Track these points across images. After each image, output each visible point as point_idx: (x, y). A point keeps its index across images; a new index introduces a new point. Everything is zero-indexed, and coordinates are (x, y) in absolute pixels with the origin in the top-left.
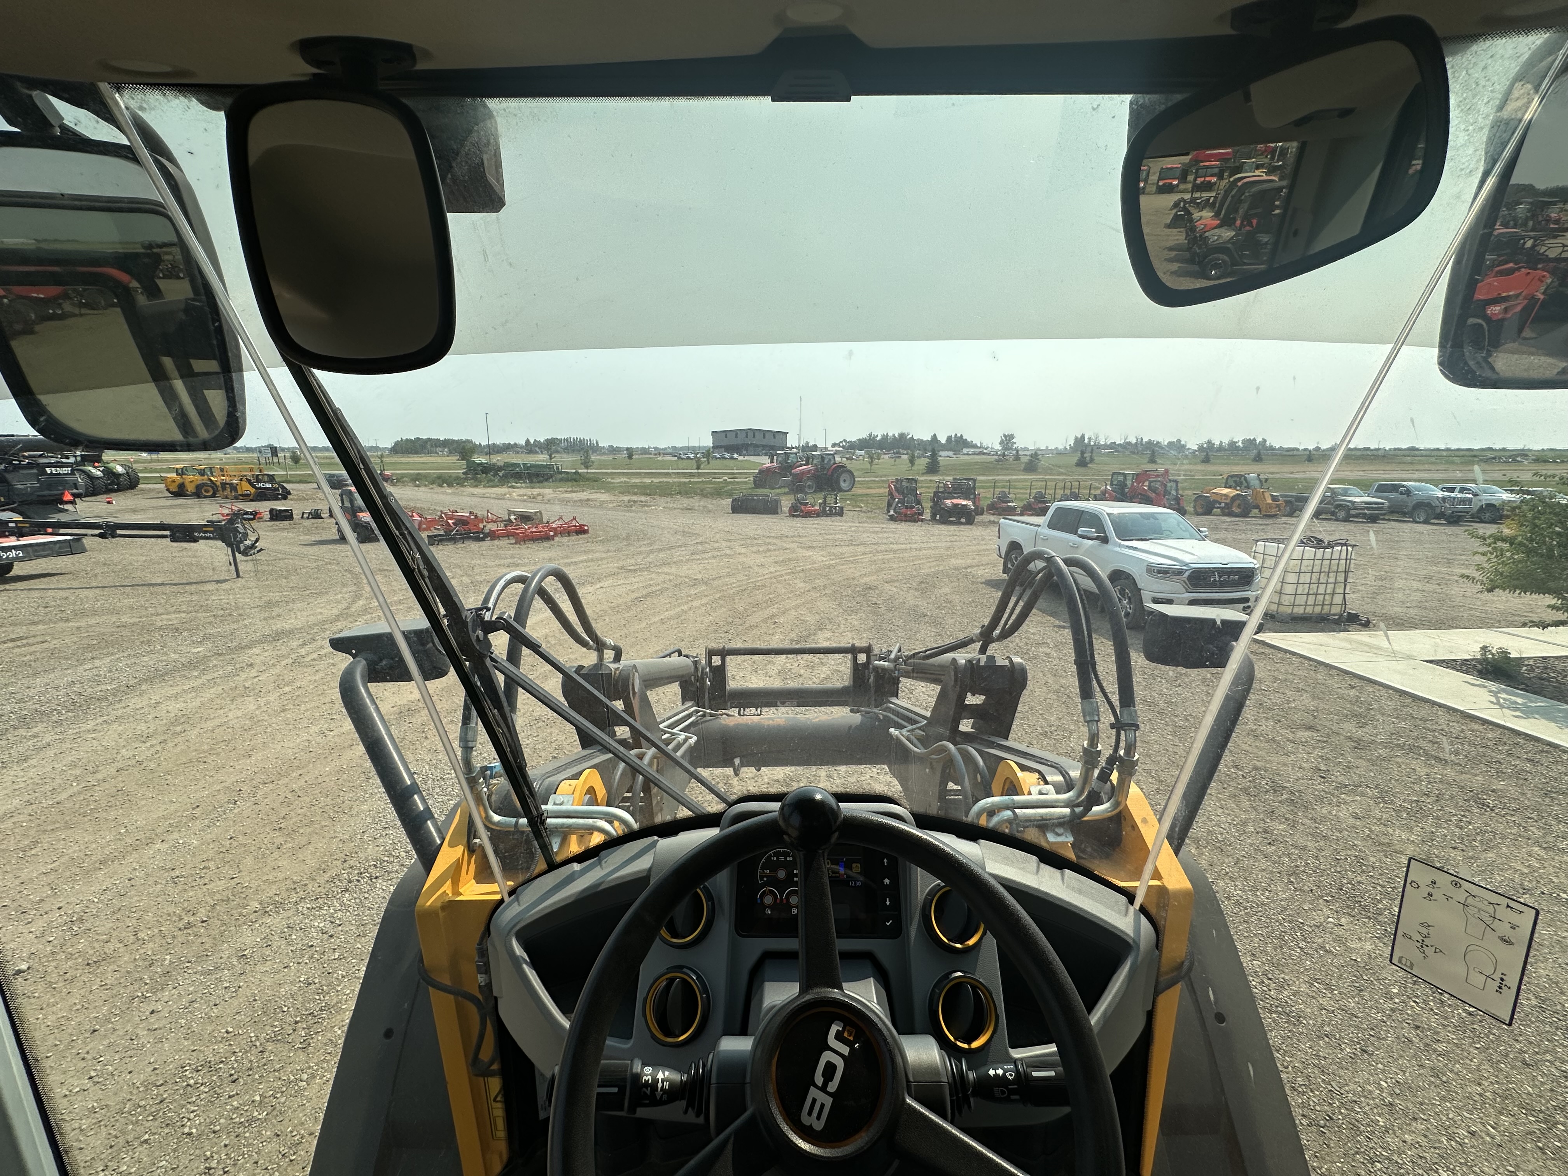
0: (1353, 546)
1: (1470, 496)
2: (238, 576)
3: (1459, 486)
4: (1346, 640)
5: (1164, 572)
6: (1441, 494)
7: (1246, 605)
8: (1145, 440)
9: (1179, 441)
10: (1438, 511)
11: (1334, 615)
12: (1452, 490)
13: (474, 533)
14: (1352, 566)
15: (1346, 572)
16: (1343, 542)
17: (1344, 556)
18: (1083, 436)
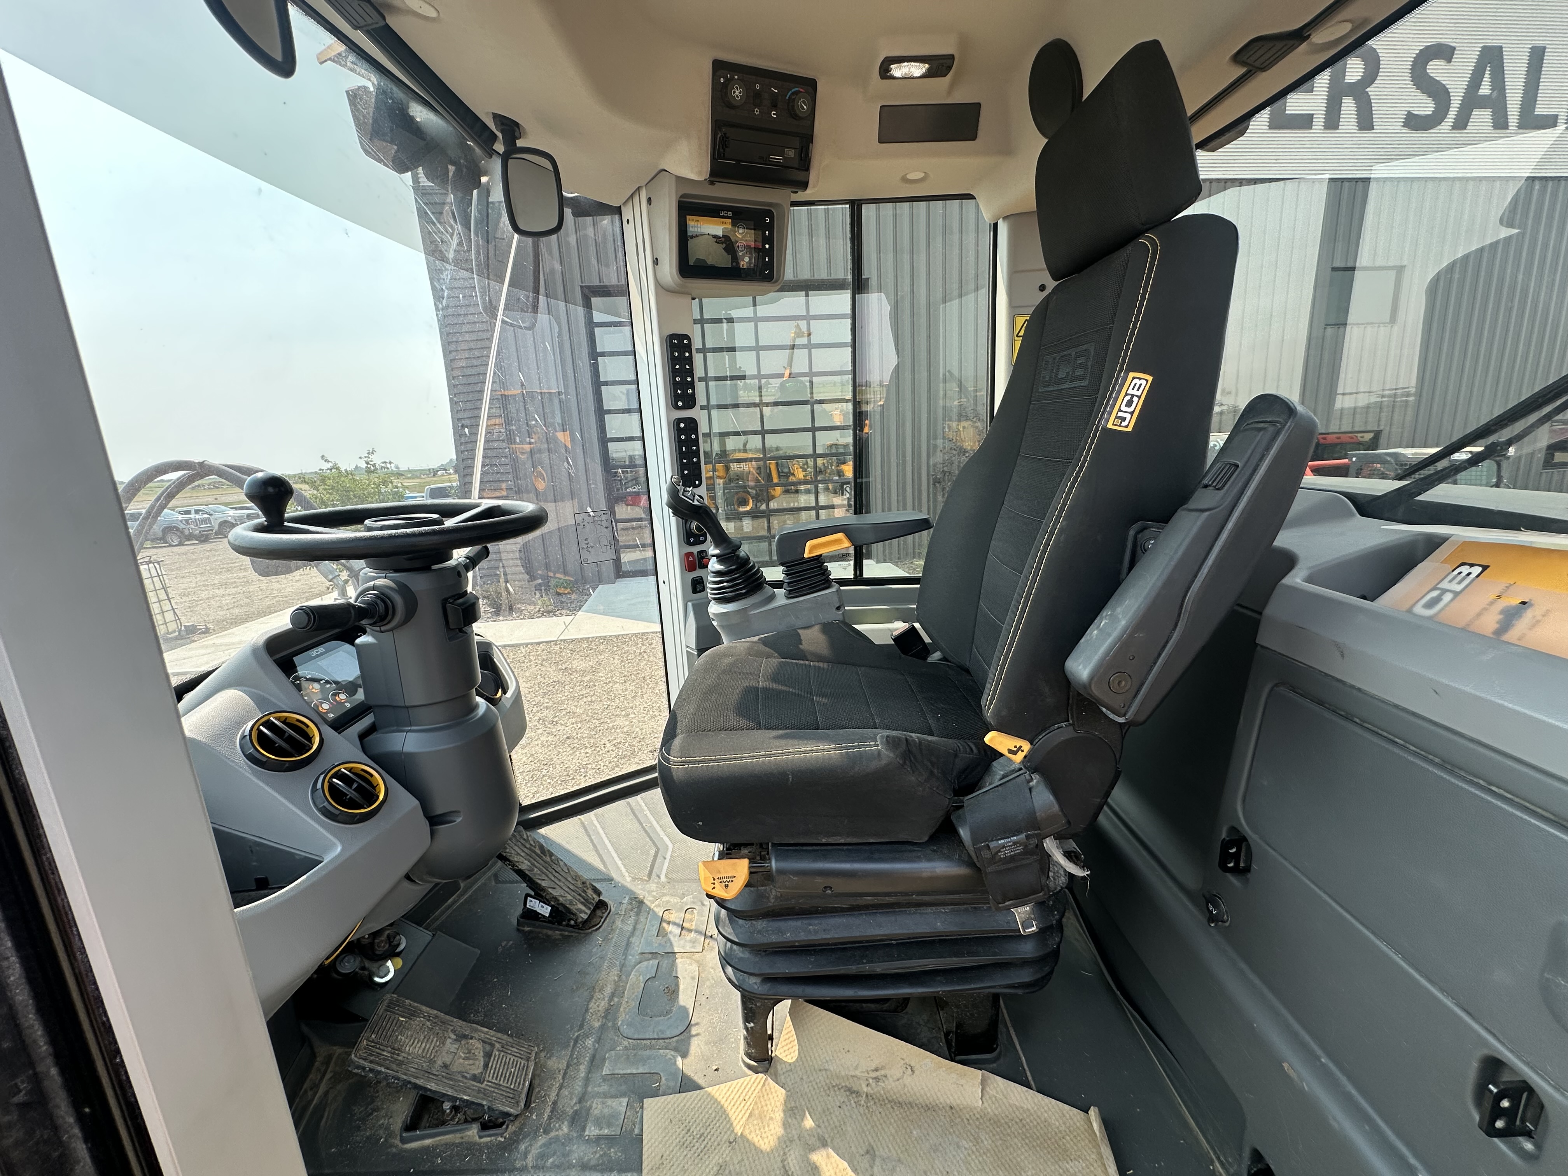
0: (158, 563)
1: (206, 516)
3: (193, 509)
4: (202, 647)
6: (180, 517)
10: (187, 532)
11: (174, 632)
12: (189, 512)
14: (167, 581)
15: (165, 589)
16: (147, 559)
17: (154, 573)
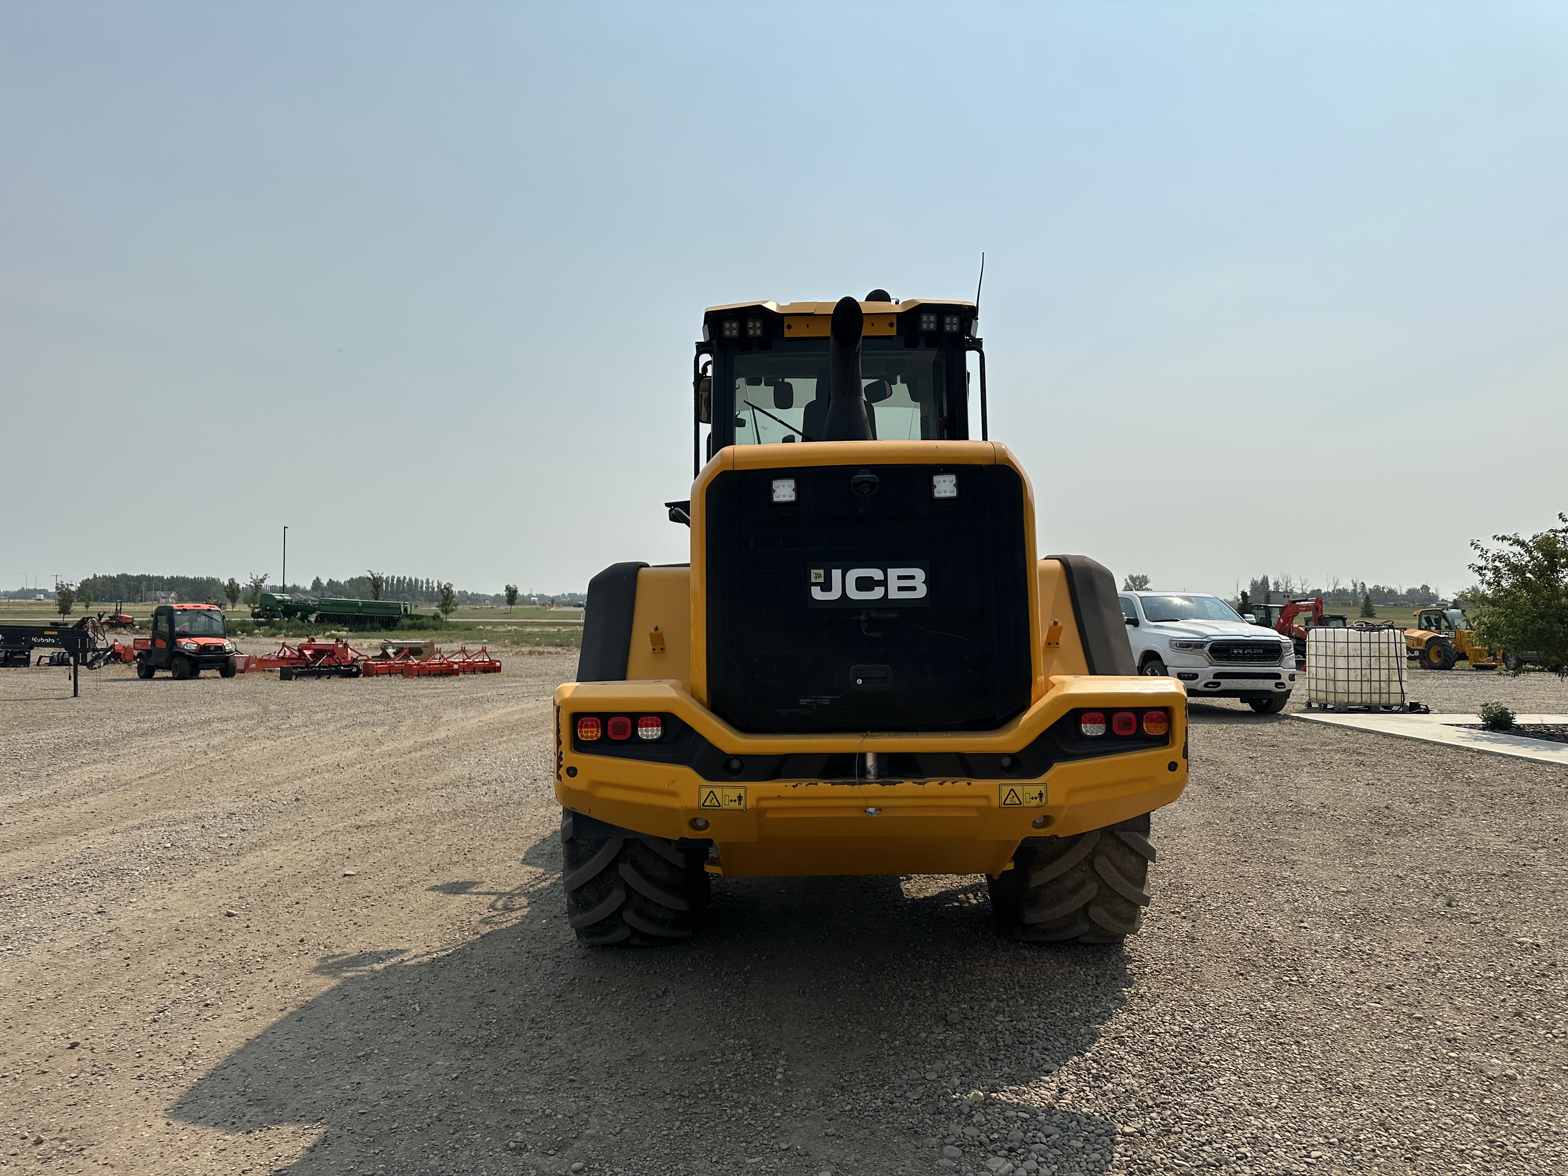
2: (76, 695)
5: (1186, 646)
7: (1278, 681)
8: (1369, 586)
9: (1425, 588)
13: (344, 666)
15: (1398, 657)
17: (1392, 639)
18: (1265, 581)
